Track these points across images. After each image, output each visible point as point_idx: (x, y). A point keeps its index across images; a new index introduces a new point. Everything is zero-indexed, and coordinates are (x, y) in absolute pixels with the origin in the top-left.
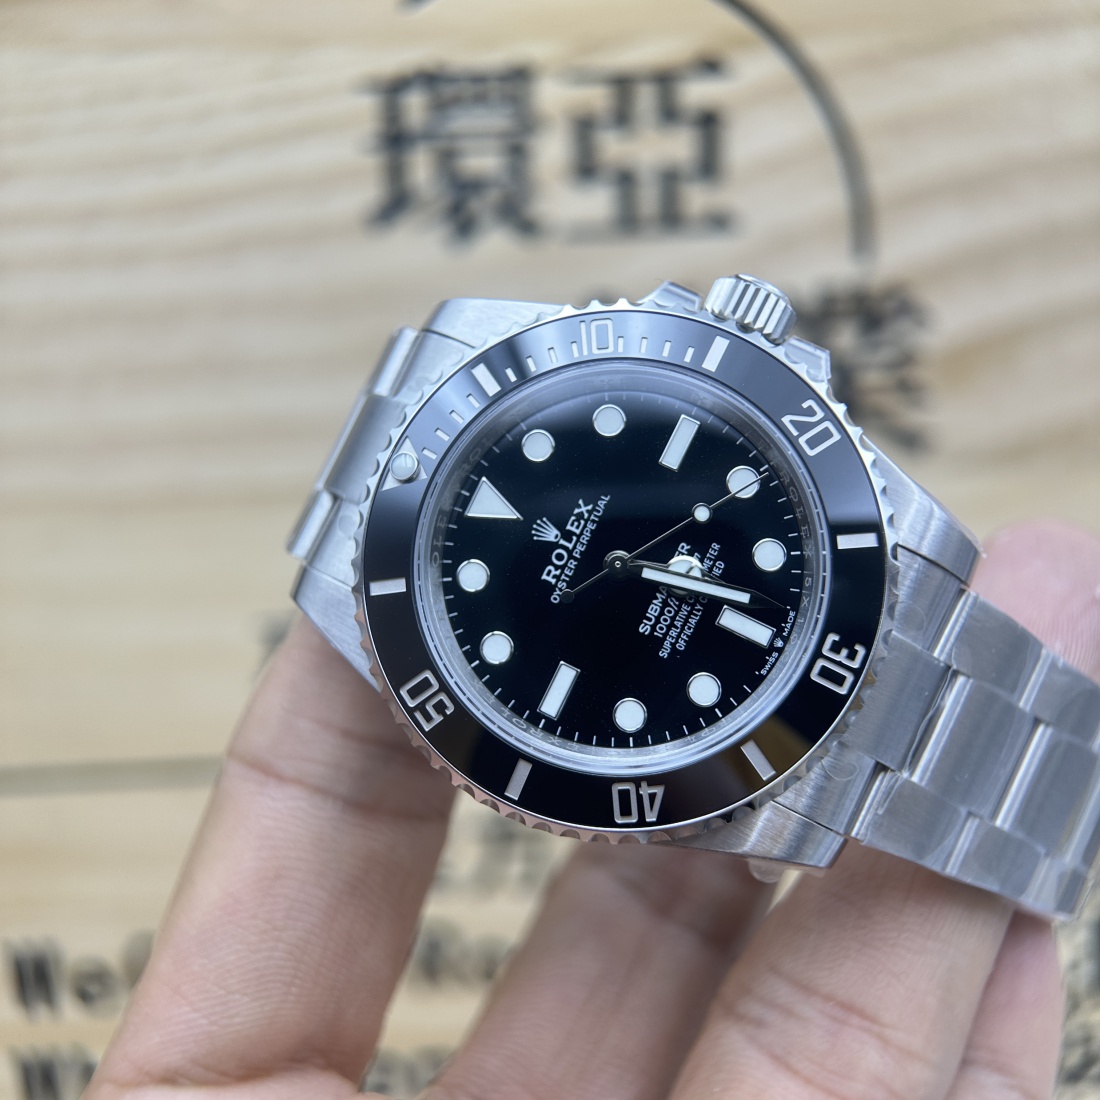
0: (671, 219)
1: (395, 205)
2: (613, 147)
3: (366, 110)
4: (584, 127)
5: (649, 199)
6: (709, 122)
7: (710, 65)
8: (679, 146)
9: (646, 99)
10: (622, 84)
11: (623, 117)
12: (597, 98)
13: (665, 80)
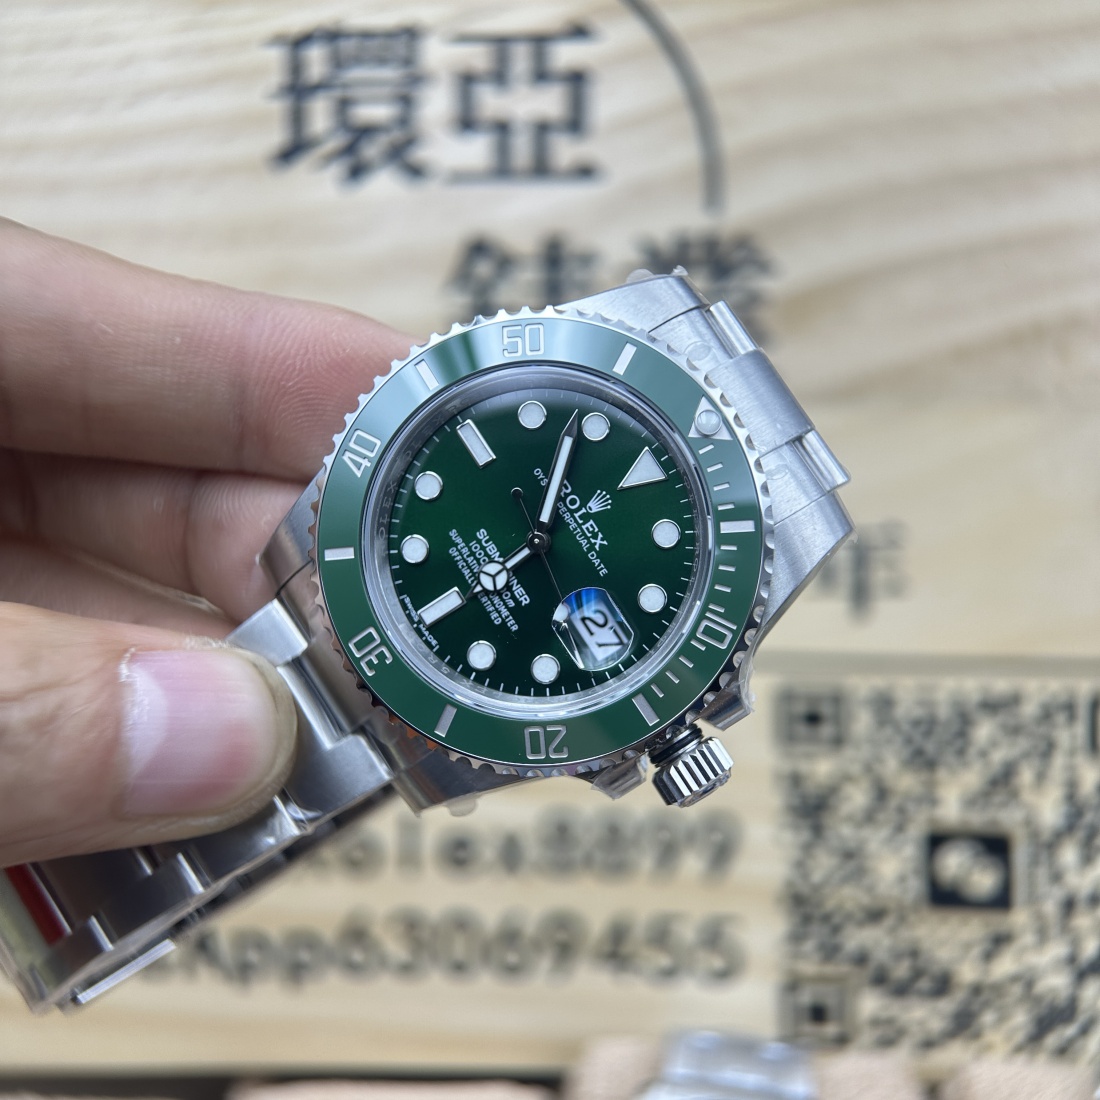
0: (541, 169)
1: (292, 152)
2: (490, 102)
4: (467, 81)
5: (522, 149)
6: (577, 80)
7: (579, 31)
8: (549, 103)
9: (521, 60)
10: (501, 43)
11: (500, 76)
12: (478, 57)
13: (540, 41)
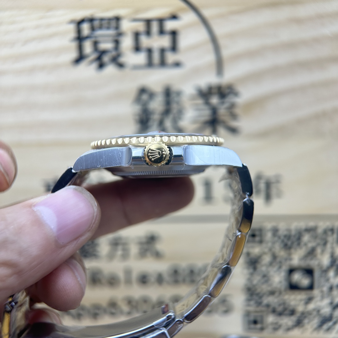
0: (163, 63)
1: (80, 58)
2: (145, 41)
3: (71, 29)
4: (137, 35)
5: (156, 57)
6: (174, 34)
7: (174, 17)
8: (165, 41)
9: (155, 27)
10: (148, 22)
11: (148, 33)
12: (140, 26)
13: (161, 21)
